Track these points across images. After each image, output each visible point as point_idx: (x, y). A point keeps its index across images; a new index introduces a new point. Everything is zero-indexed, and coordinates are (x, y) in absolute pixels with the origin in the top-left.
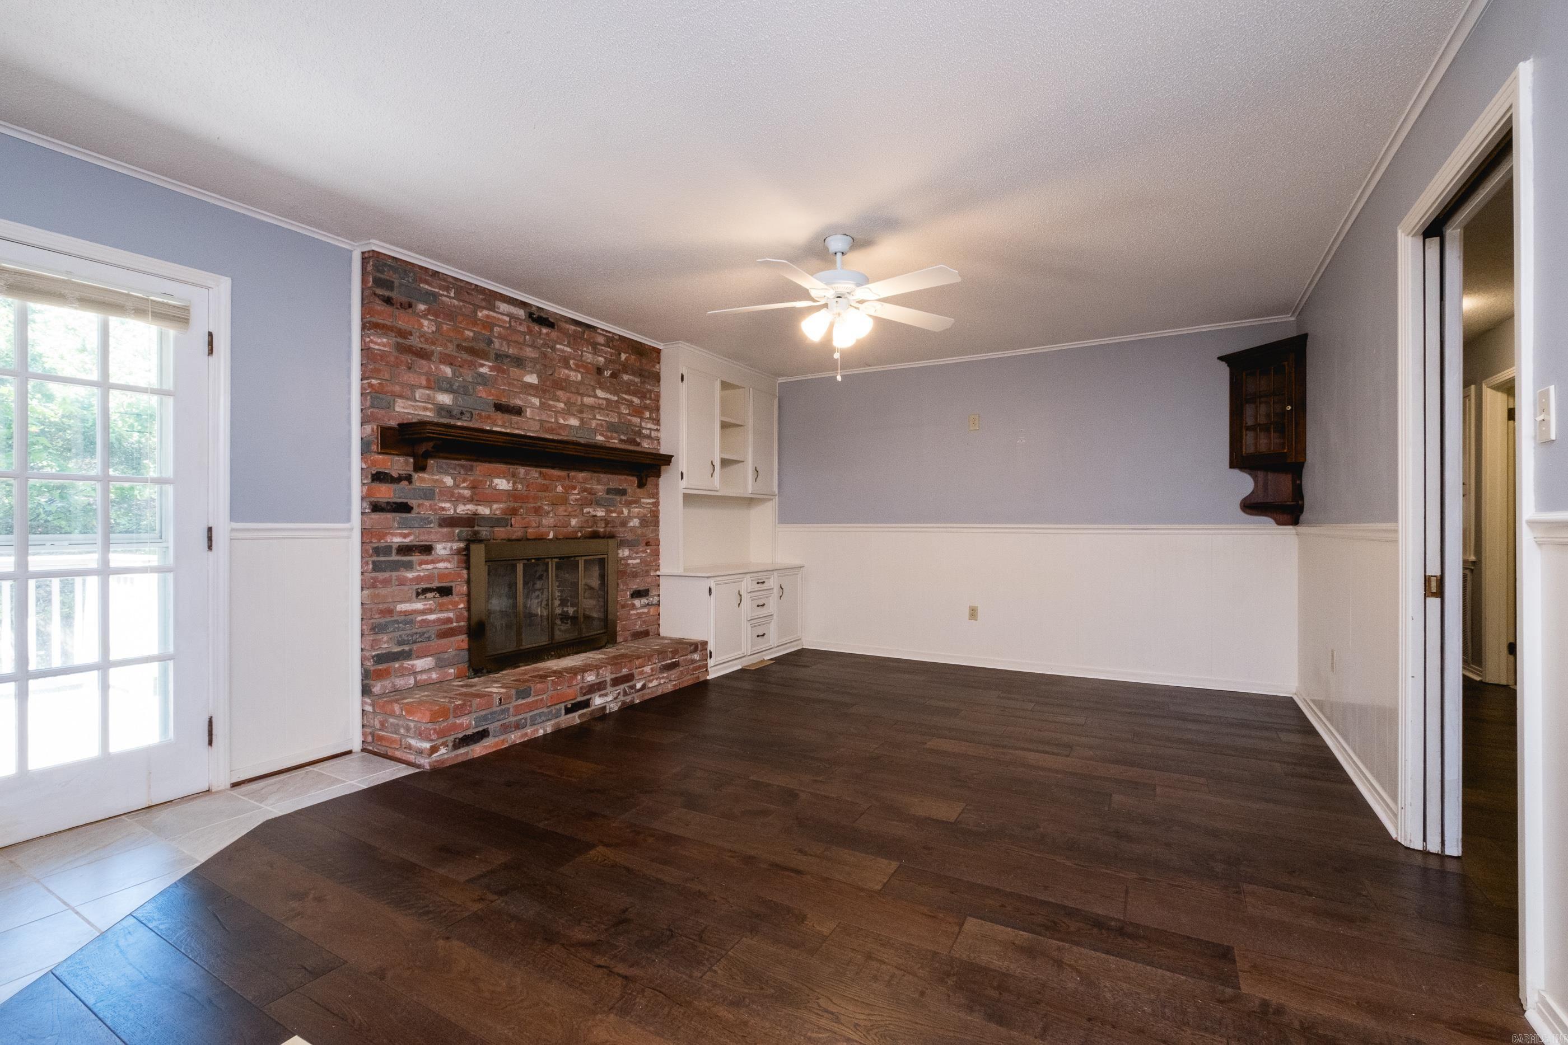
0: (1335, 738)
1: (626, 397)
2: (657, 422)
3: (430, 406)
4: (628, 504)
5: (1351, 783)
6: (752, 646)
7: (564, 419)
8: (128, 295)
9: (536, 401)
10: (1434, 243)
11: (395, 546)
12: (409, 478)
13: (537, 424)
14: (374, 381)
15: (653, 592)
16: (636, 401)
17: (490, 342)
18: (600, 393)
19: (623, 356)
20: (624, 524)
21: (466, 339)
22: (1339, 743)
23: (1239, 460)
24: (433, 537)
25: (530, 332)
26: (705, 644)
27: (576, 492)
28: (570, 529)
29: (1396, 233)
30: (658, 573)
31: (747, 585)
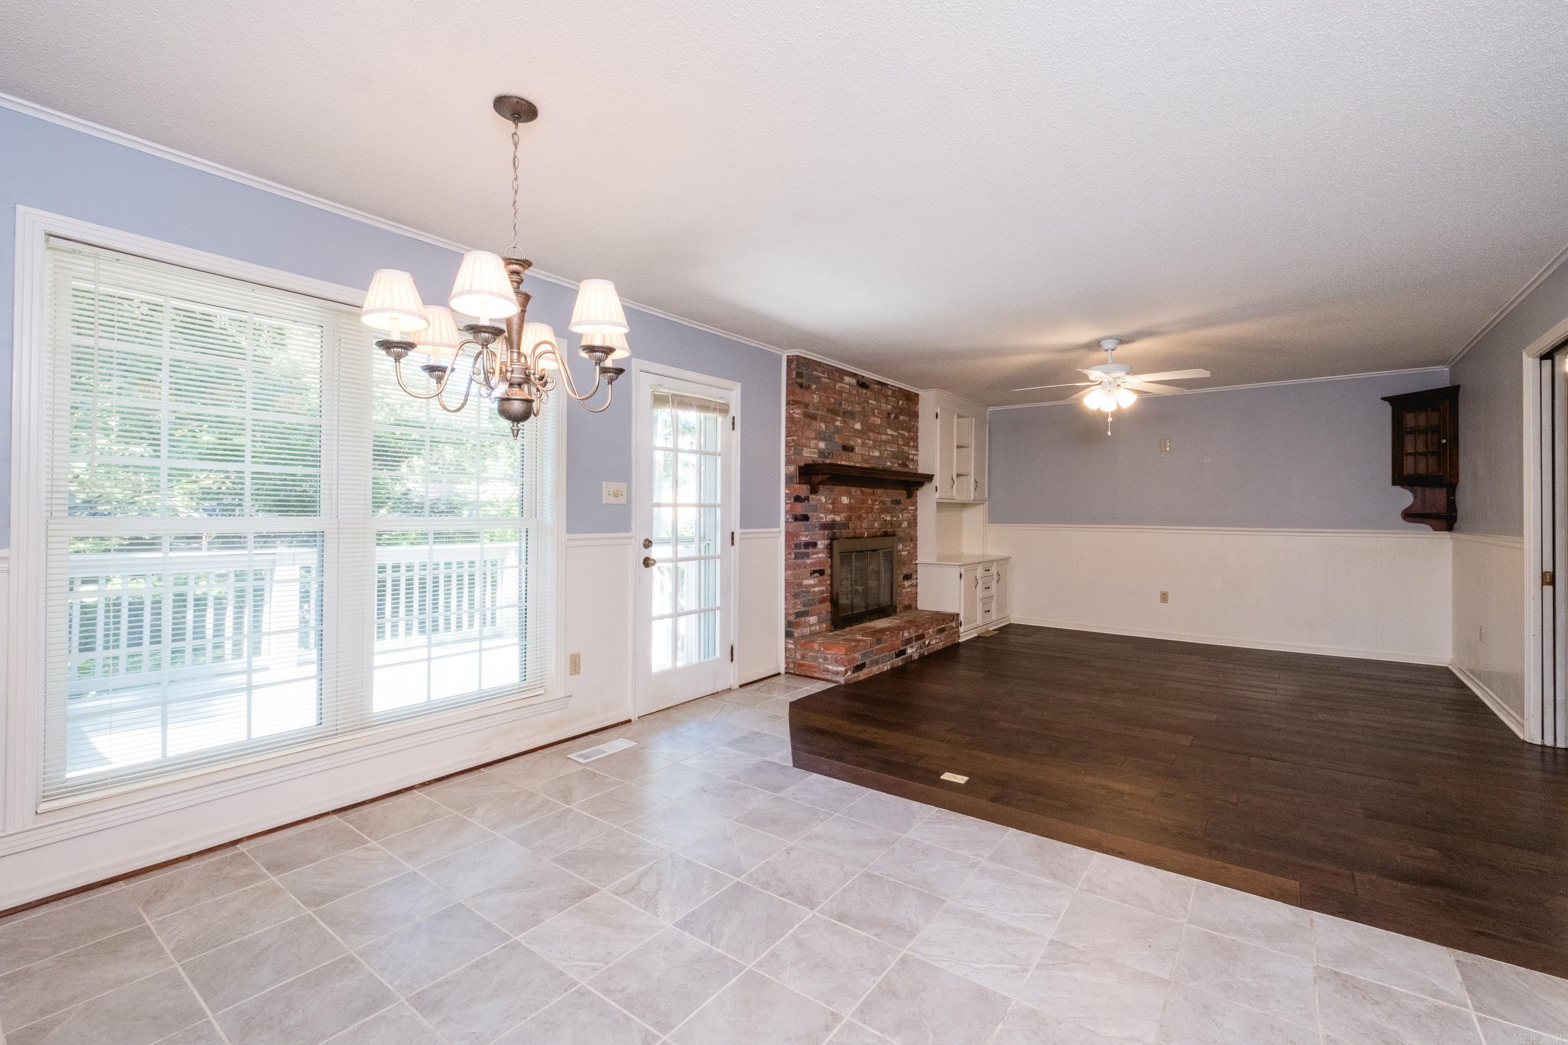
0: (1483, 689)
1: (902, 432)
2: (916, 448)
3: (816, 451)
4: (902, 510)
5: (1495, 715)
6: (983, 620)
7: (873, 453)
8: (692, 397)
9: (860, 441)
10: (1548, 363)
11: (803, 543)
12: (807, 499)
13: (860, 457)
14: (795, 438)
15: (914, 577)
16: (906, 434)
17: (841, 404)
18: (889, 432)
19: (901, 402)
20: (900, 526)
21: (831, 404)
22: (1486, 692)
23: (1399, 479)
24: (817, 537)
25: (858, 394)
26: (958, 615)
27: (877, 503)
28: (874, 530)
29: (1522, 353)
30: (917, 562)
31: (980, 572)
